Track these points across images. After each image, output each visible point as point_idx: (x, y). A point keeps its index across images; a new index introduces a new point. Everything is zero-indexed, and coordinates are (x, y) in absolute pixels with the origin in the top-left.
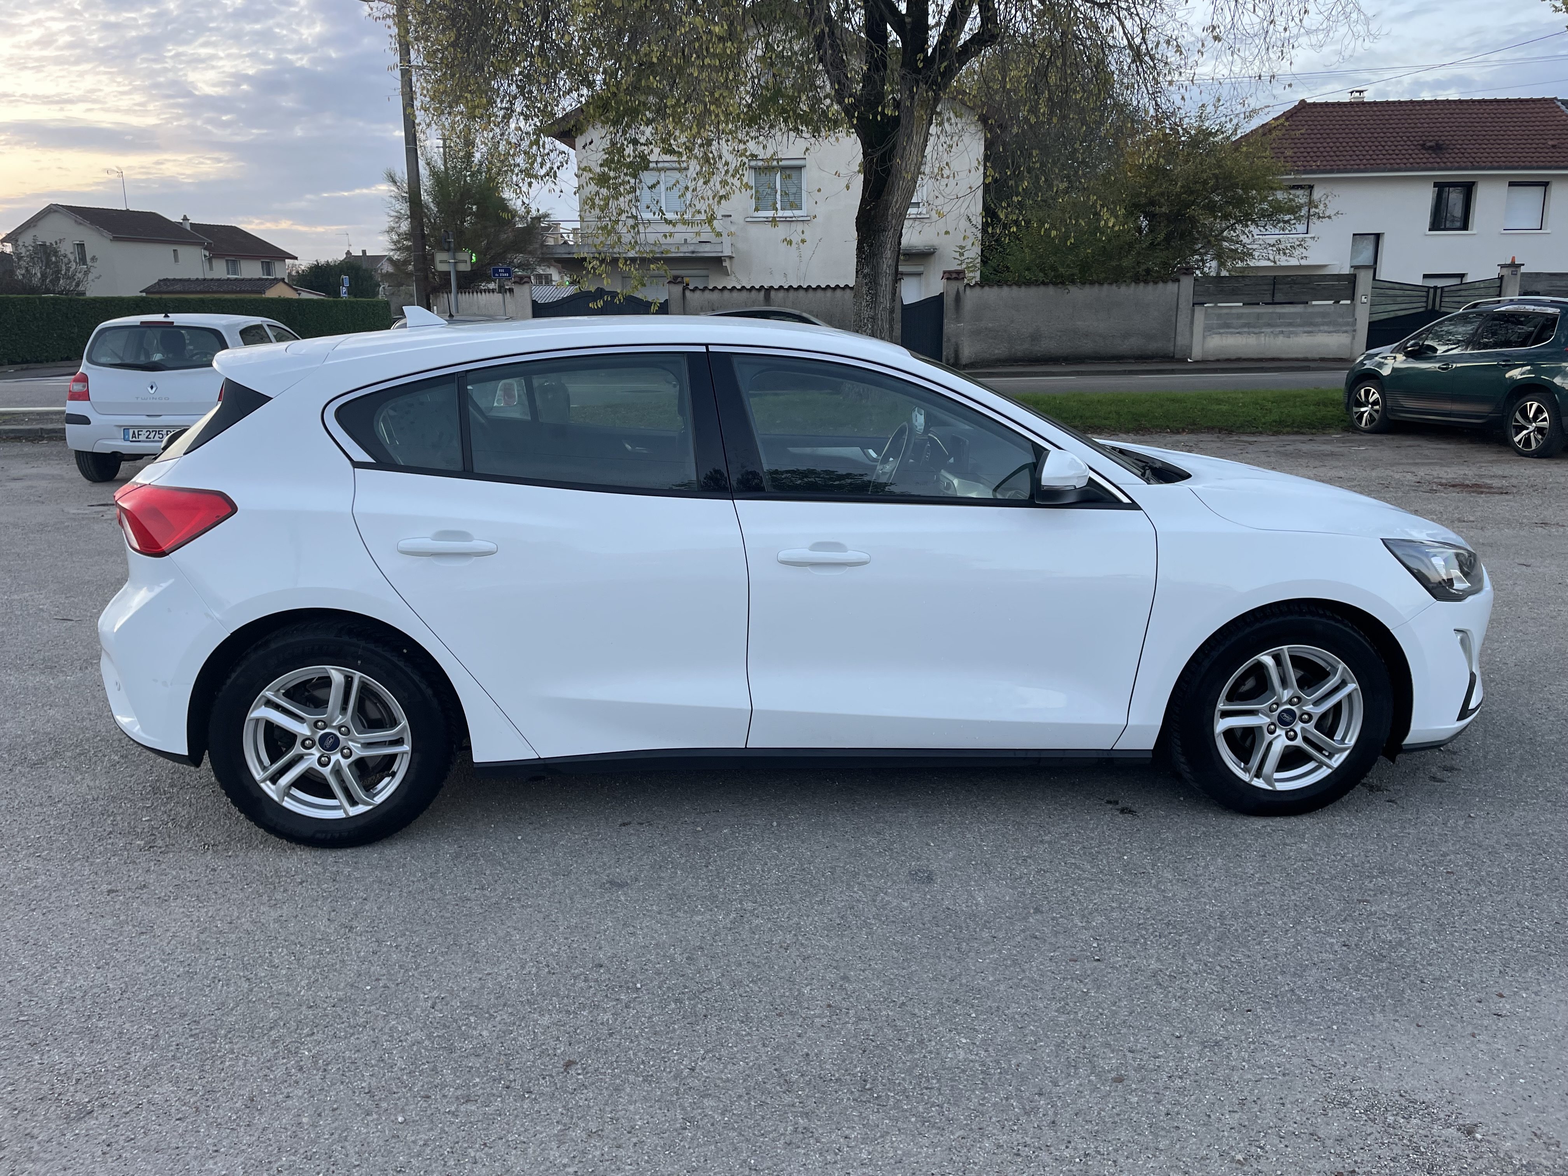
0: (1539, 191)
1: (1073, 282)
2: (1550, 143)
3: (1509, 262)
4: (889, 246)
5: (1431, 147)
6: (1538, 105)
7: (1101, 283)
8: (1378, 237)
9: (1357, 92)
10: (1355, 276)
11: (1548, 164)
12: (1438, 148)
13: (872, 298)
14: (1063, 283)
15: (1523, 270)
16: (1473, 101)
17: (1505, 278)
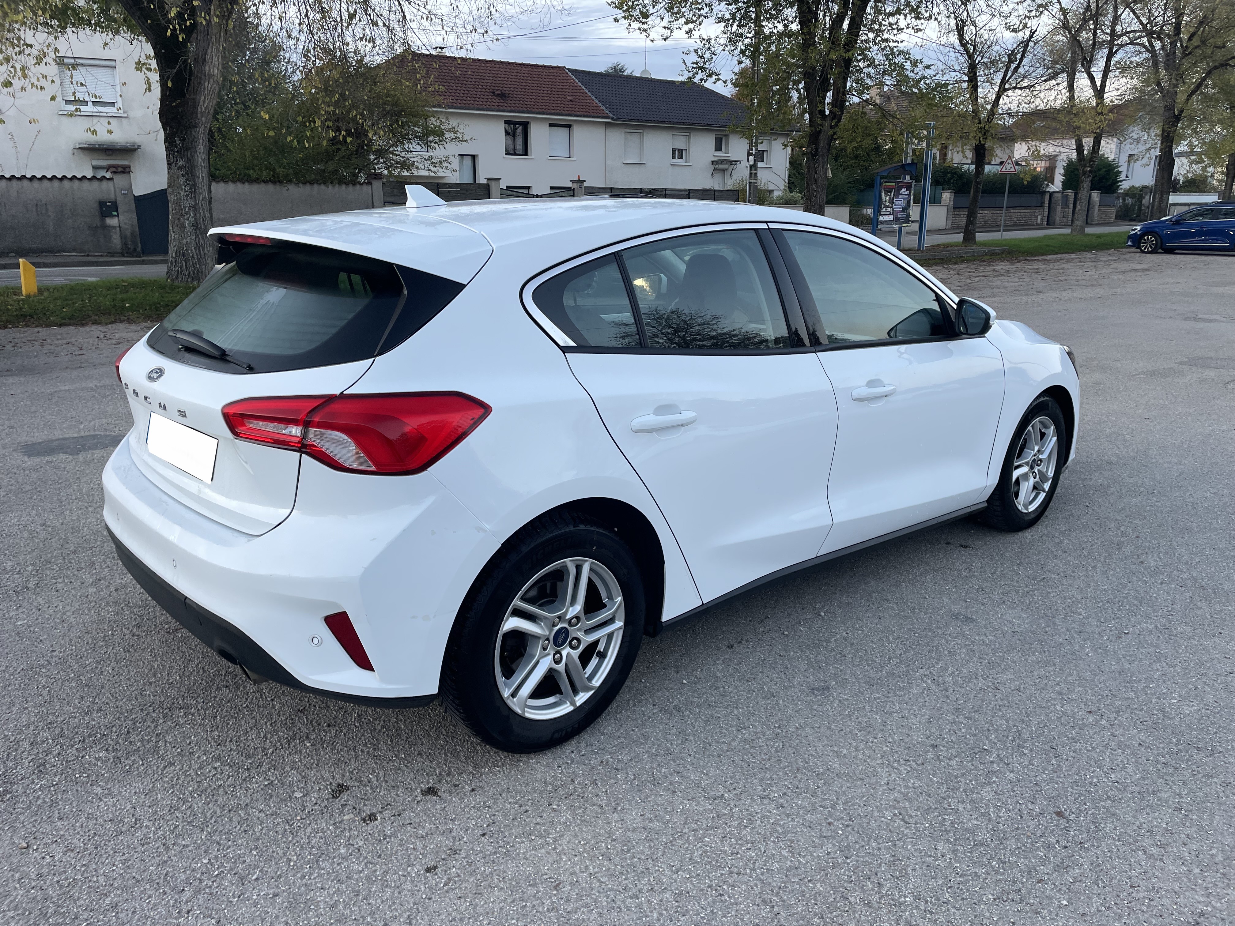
0: (566, 130)
1: (290, 181)
2: (569, 98)
3: (576, 179)
4: (201, 141)
5: (498, 95)
6: (556, 71)
7: (311, 183)
8: (474, 157)
9: (440, 48)
10: (488, 185)
11: (571, 113)
12: (503, 96)
13: (191, 189)
14: (281, 182)
15: (585, 184)
16: (517, 64)
17: (576, 190)
